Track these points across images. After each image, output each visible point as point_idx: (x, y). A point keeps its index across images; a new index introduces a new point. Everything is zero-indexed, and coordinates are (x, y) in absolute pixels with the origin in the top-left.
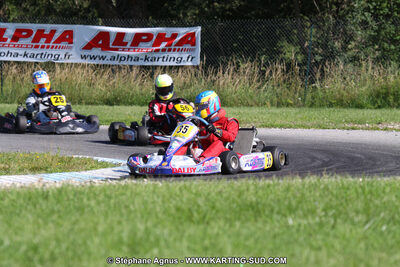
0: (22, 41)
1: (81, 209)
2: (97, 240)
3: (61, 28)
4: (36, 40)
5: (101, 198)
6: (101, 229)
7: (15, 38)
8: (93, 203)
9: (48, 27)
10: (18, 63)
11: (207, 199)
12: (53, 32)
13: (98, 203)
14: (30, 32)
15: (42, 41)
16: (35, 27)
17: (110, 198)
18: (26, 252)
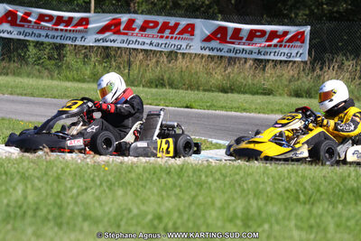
0: (149, 32)
1: (200, 185)
2: (214, 214)
3: (184, 22)
4: (162, 31)
5: (217, 175)
6: (218, 203)
7: (143, 28)
8: (210, 180)
9: (172, 21)
10: (146, 51)
11: (313, 182)
12: (177, 25)
13: (215, 180)
14: (156, 24)
15: (167, 32)
16: (161, 19)
17: (225, 176)
18: (152, 221)
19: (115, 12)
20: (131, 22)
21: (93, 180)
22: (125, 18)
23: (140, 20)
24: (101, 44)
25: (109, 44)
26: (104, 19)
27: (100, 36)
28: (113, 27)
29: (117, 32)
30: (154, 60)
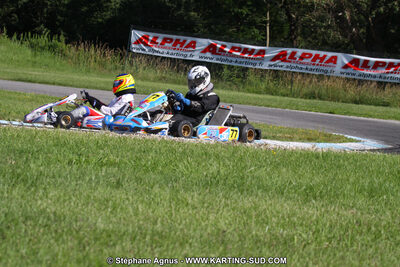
0: (305, 61)
1: (339, 167)
2: (349, 187)
3: (330, 55)
4: (314, 60)
5: (351, 161)
6: (351, 180)
7: (302, 58)
8: (346, 163)
9: (322, 54)
10: (303, 74)
12: (325, 56)
13: (350, 164)
14: (311, 55)
15: (318, 61)
16: (314, 52)
17: (356, 161)
18: (305, 190)
19: (283, 47)
20: (294, 53)
21: (265, 161)
22: (289, 51)
23: (300, 52)
24: (272, 68)
25: (278, 68)
26: (276, 52)
27: (272, 63)
28: (281, 57)
29: (284, 60)
30: (308, 80)
